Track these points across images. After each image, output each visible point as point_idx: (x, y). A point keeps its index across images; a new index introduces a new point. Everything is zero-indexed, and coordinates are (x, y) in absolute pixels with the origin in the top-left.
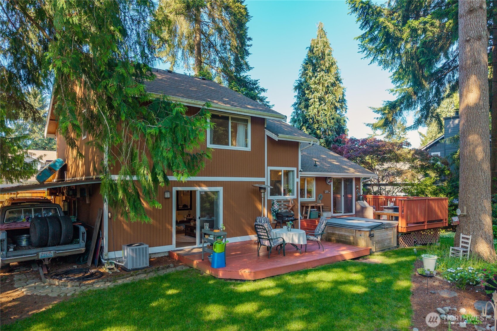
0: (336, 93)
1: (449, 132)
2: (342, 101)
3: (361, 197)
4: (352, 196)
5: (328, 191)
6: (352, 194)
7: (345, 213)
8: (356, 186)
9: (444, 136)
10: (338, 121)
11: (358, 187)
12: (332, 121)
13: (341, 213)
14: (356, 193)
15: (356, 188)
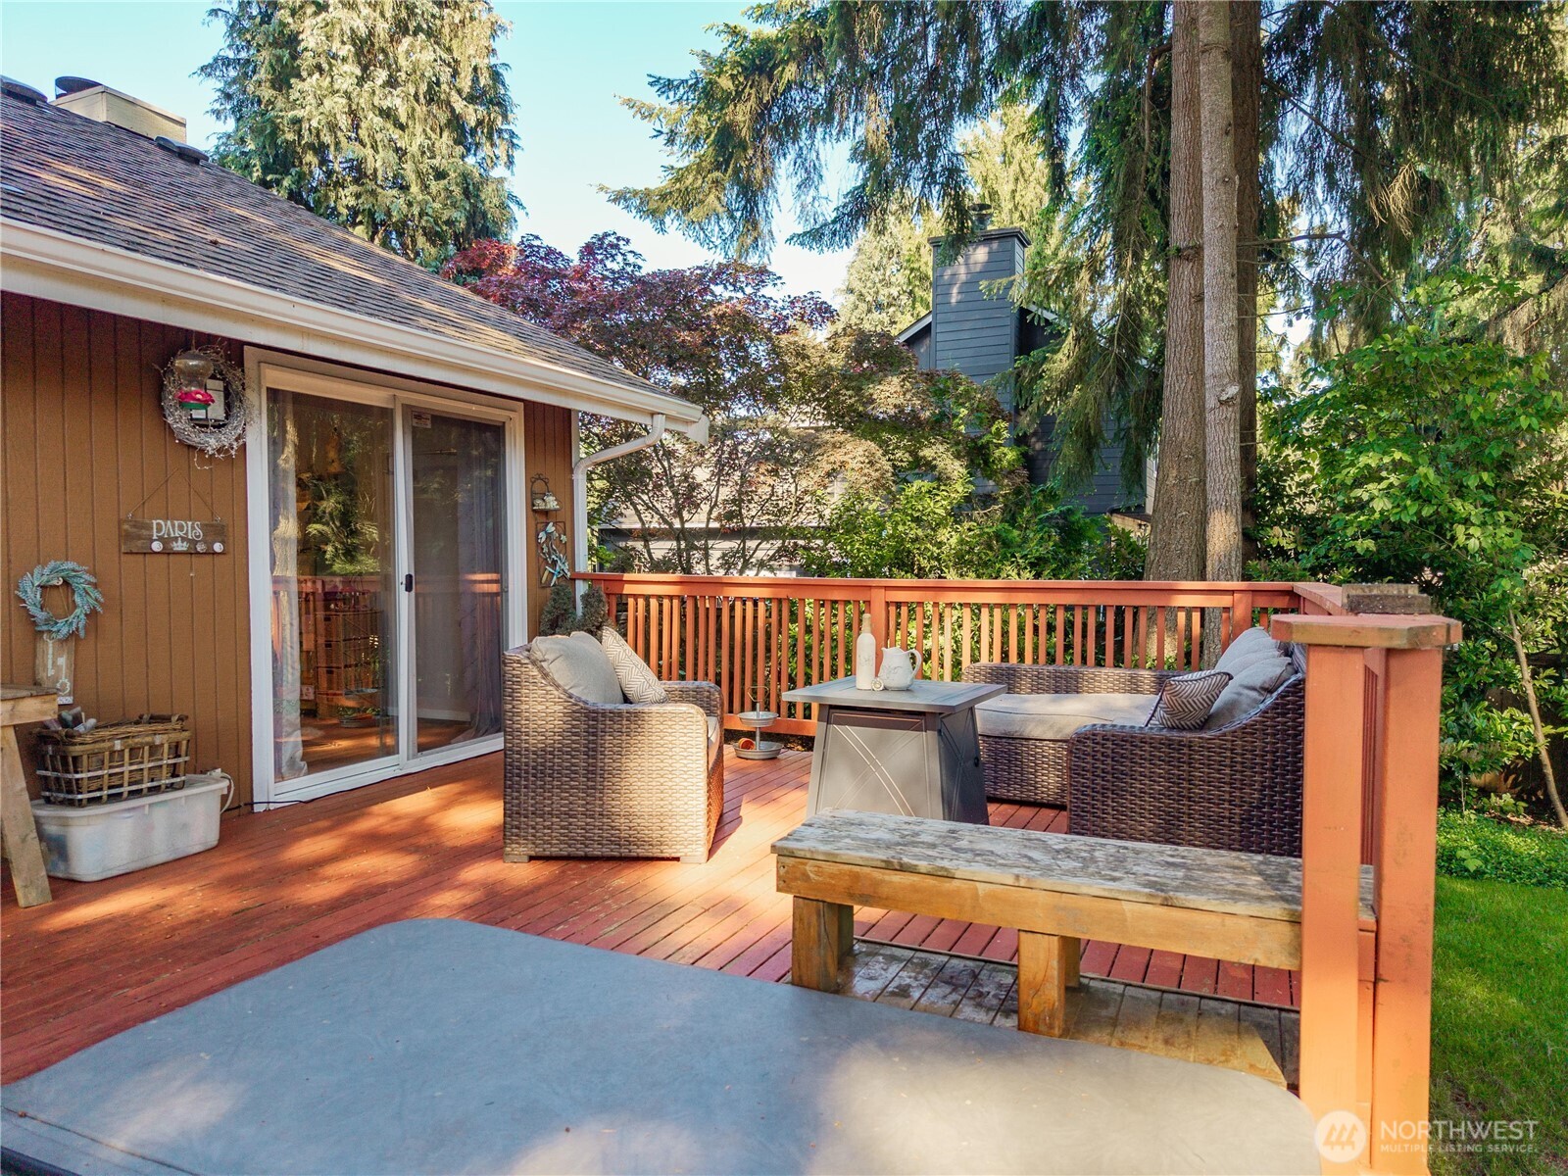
0: (455, 44)
1: (953, 300)
2: (491, 95)
3: (581, 588)
4: (502, 582)
5: (193, 529)
6: (496, 563)
7: (422, 748)
8: (532, 496)
9: (929, 319)
10: (471, 189)
11: (551, 503)
12: (435, 186)
13: (391, 751)
14: (540, 557)
15: (539, 516)
